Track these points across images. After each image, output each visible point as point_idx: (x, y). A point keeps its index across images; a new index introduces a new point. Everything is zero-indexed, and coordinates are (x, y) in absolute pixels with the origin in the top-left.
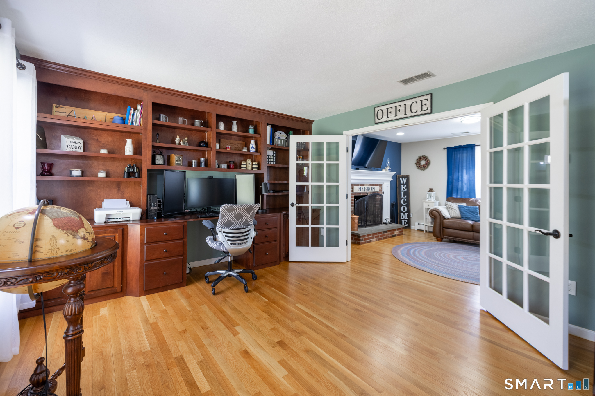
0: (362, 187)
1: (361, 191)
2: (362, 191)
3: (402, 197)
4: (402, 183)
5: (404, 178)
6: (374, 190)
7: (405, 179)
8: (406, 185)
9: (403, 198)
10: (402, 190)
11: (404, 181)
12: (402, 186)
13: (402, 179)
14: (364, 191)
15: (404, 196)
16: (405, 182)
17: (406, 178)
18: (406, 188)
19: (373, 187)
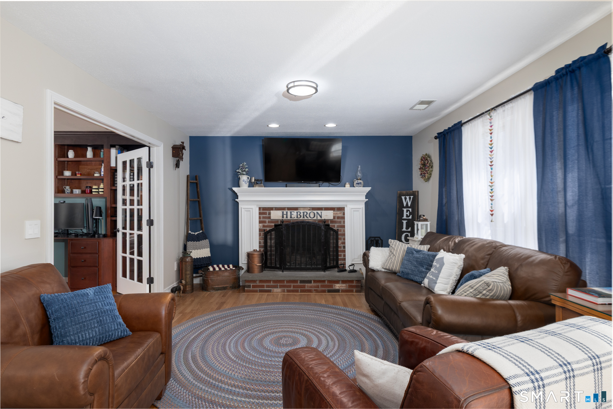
0: (291, 212)
1: (287, 217)
2: (291, 217)
3: (404, 229)
4: (405, 204)
5: (408, 197)
6: (321, 217)
7: (410, 198)
8: (410, 210)
9: (405, 232)
10: (405, 217)
11: (409, 201)
12: (405, 210)
13: (406, 199)
14: (295, 218)
15: (407, 228)
16: (409, 204)
17: (412, 197)
18: (410, 214)
19: (319, 212)
